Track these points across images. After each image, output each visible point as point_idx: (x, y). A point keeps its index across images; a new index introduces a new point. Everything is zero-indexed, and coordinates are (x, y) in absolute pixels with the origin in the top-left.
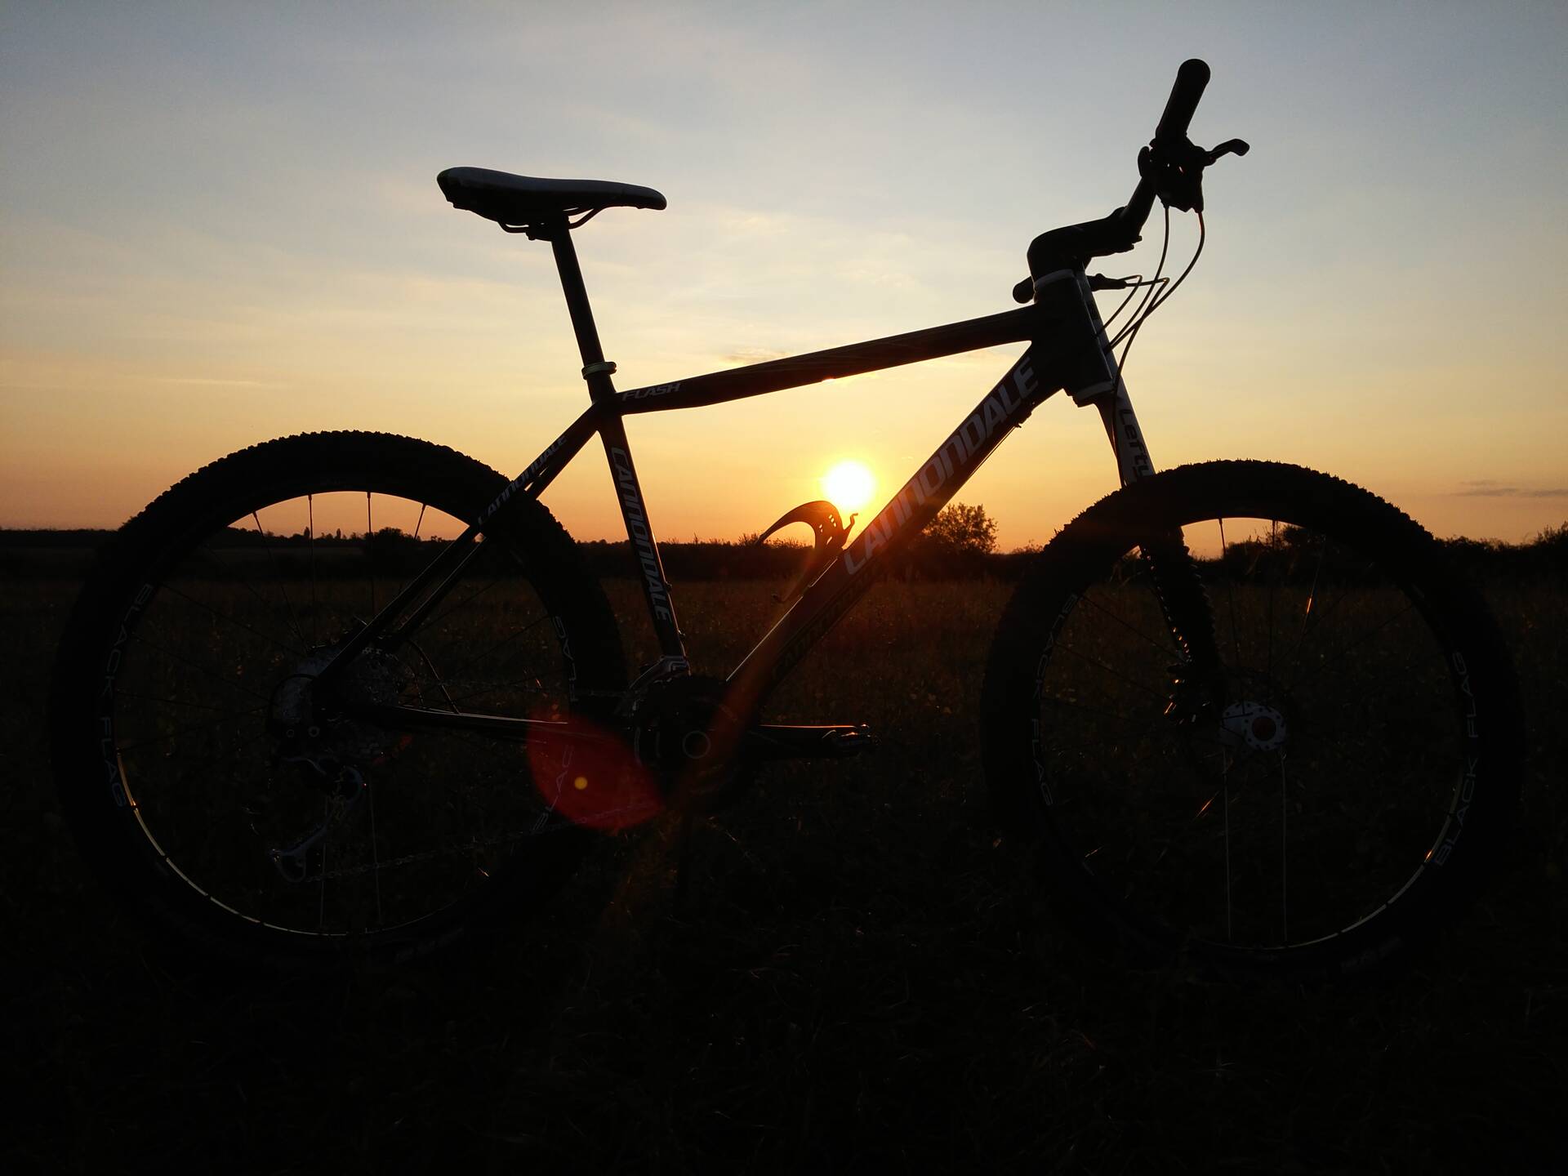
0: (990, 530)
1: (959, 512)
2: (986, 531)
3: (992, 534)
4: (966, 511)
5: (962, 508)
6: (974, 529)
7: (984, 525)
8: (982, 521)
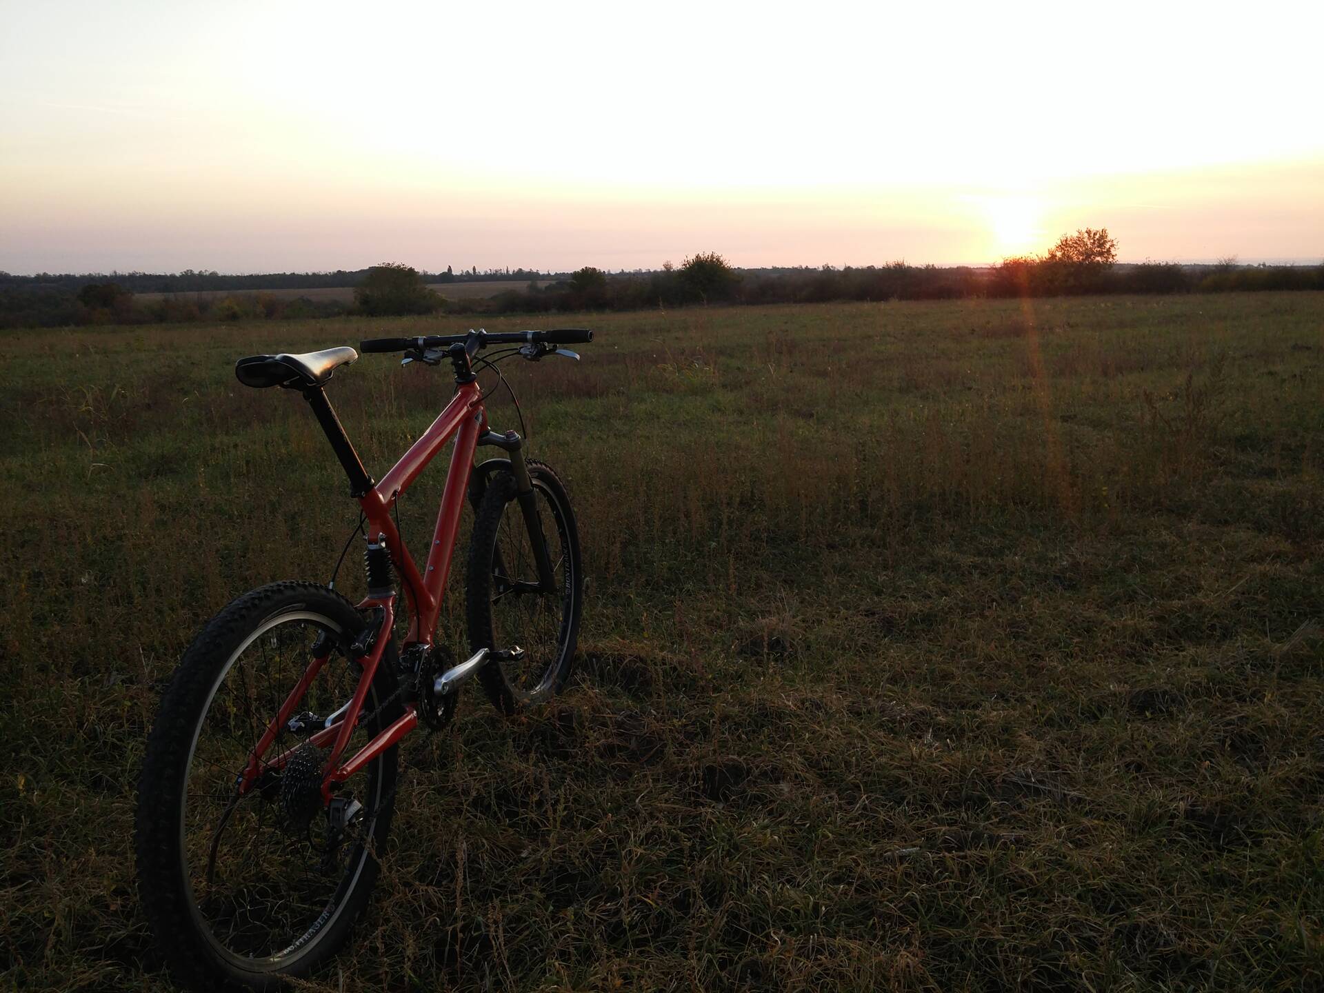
0: (1112, 249)
1: (1086, 235)
2: (1109, 251)
3: (1113, 251)
4: (1092, 235)
5: (1089, 232)
6: (1098, 249)
7: (1108, 246)
8: (1105, 242)
